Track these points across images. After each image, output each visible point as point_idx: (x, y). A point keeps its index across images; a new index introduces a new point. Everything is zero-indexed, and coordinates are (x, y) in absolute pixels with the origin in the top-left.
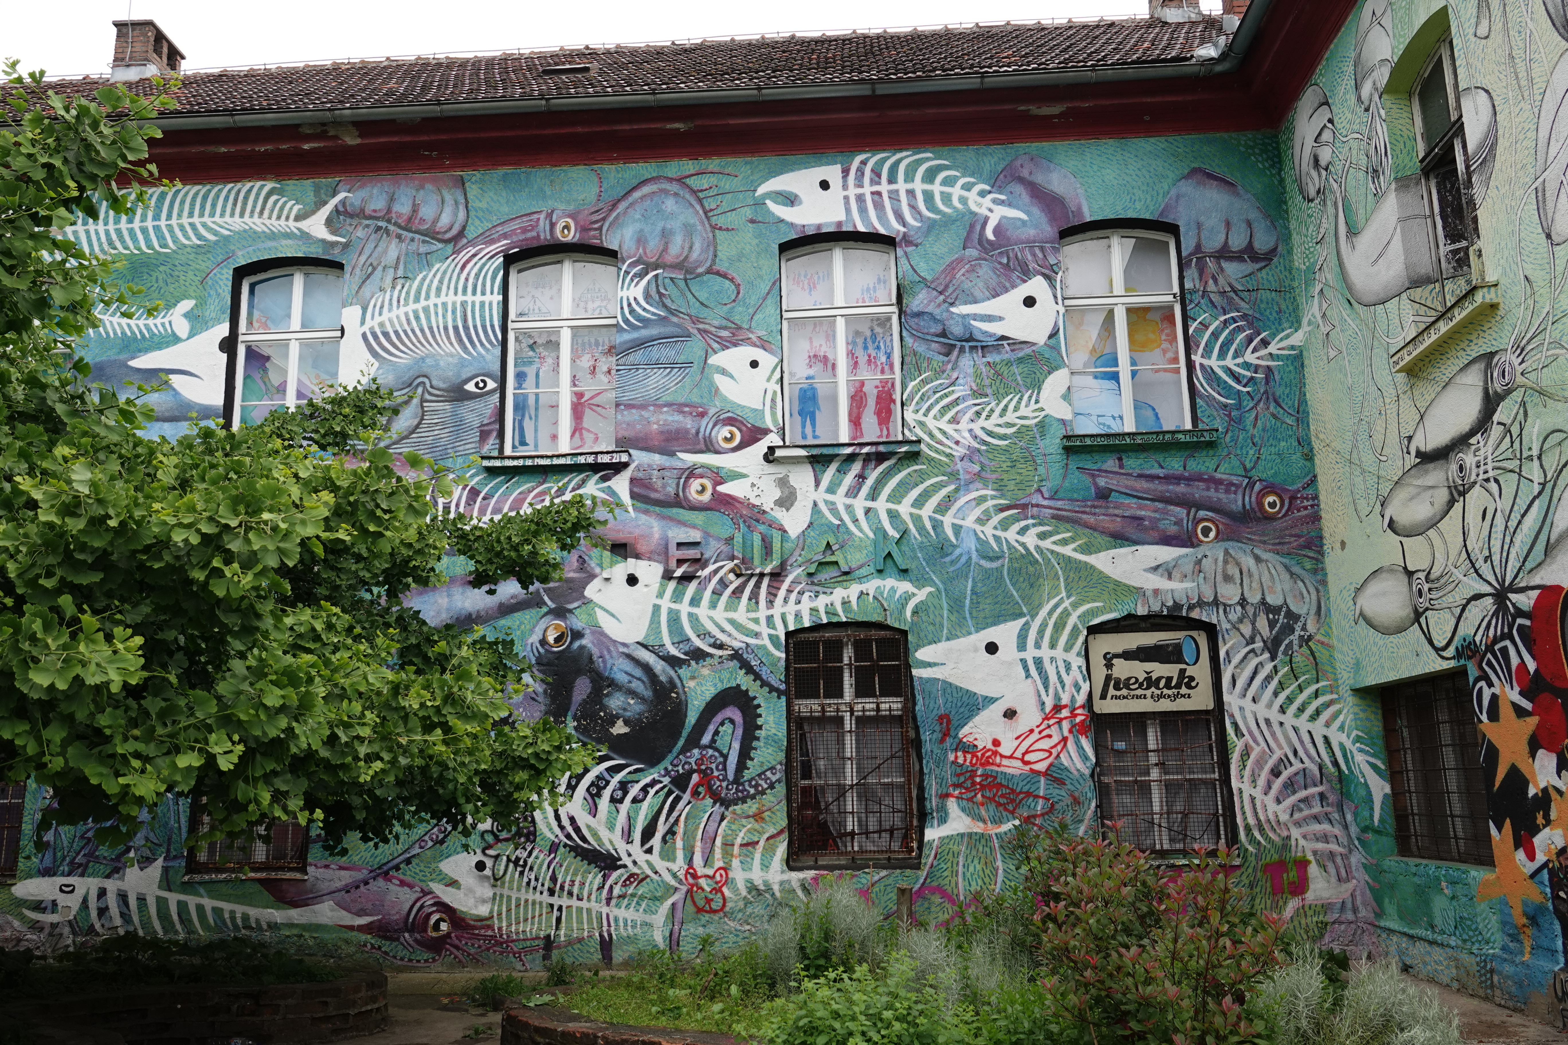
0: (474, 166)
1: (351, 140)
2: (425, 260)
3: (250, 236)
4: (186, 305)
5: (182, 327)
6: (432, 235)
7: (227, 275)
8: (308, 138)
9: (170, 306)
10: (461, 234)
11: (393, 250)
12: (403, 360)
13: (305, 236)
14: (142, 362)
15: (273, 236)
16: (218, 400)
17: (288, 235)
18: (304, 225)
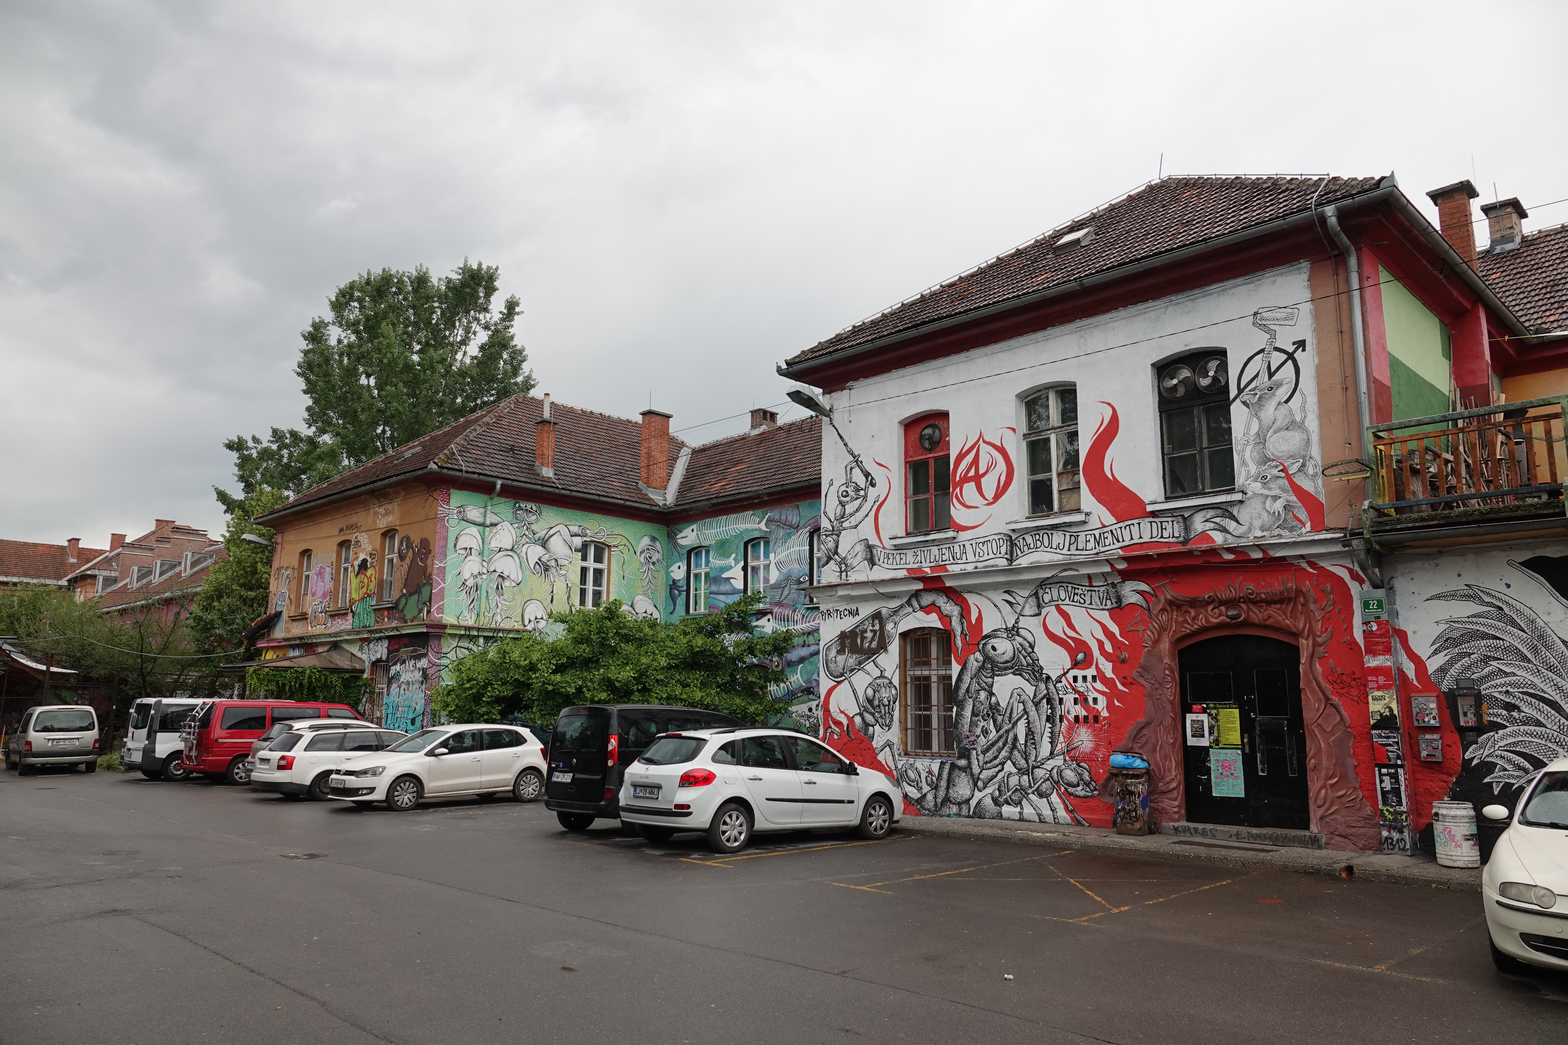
0: (801, 501)
1: (766, 498)
2: (789, 535)
3: (747, 530)
4: (733, 556)
5: (733, 563)
6: (791, 526)
7: (742, 545)
8: (755, 499)
9: (730, 556)
10: (798, 526)
11: (781, 532)
12: (785, 571)
13: (760, 530)
14: (725, 575)
15: (753, 530)
16: (741, 587)
17: (756, 530)
18: (760, 526)
